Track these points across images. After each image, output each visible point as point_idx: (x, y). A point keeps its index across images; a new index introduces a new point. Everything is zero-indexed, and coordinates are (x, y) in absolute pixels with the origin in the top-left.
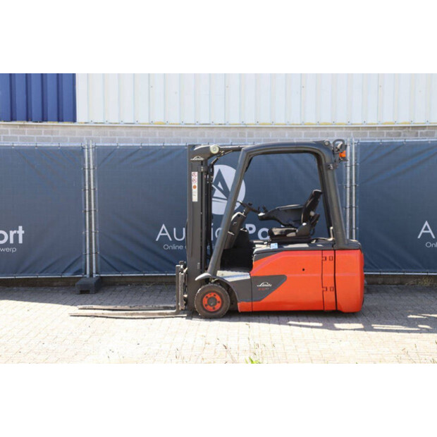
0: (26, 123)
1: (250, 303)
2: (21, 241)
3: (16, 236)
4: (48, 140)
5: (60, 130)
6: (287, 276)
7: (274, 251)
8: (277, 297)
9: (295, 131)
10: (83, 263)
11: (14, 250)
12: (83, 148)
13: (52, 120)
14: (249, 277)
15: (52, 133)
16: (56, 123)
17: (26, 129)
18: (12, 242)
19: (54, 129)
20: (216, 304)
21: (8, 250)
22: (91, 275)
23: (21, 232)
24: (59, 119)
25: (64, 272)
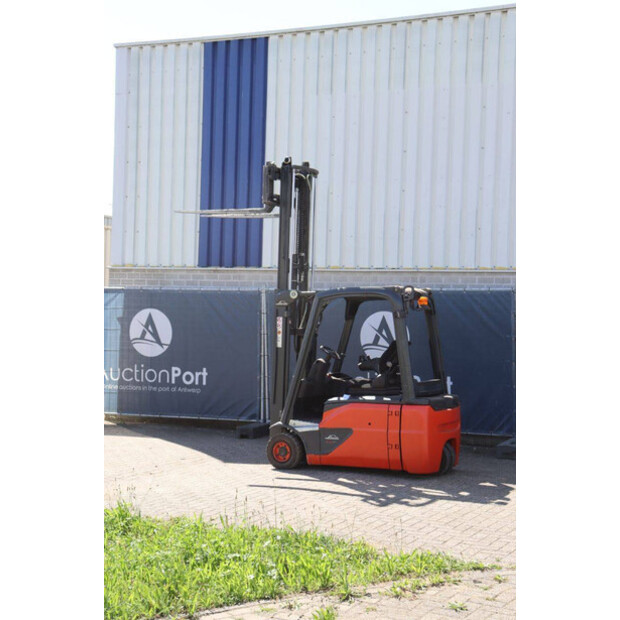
0: (219, 268)
1: (318, 456)
2: (204, 383)
3: (201, 377)
4: (236, 284)
5: (246, 274)
6: (354, 429)
7: (344, 402)
8: (343, 451)
9: (468, 276)
10: (257, 407)
11: (198, 391)
12: (260, 293)
13: (241, 266)
14: (317, 429)
15: (240, 277)
16: (244, 269)
17: (218, 275)
18: (197, 383)
19: (242, 274)
20: (286, 454)
21: (193, 390)
22: (265, 420)
23: (205, 373)
24: (247, 265)
25: (241, 415)
